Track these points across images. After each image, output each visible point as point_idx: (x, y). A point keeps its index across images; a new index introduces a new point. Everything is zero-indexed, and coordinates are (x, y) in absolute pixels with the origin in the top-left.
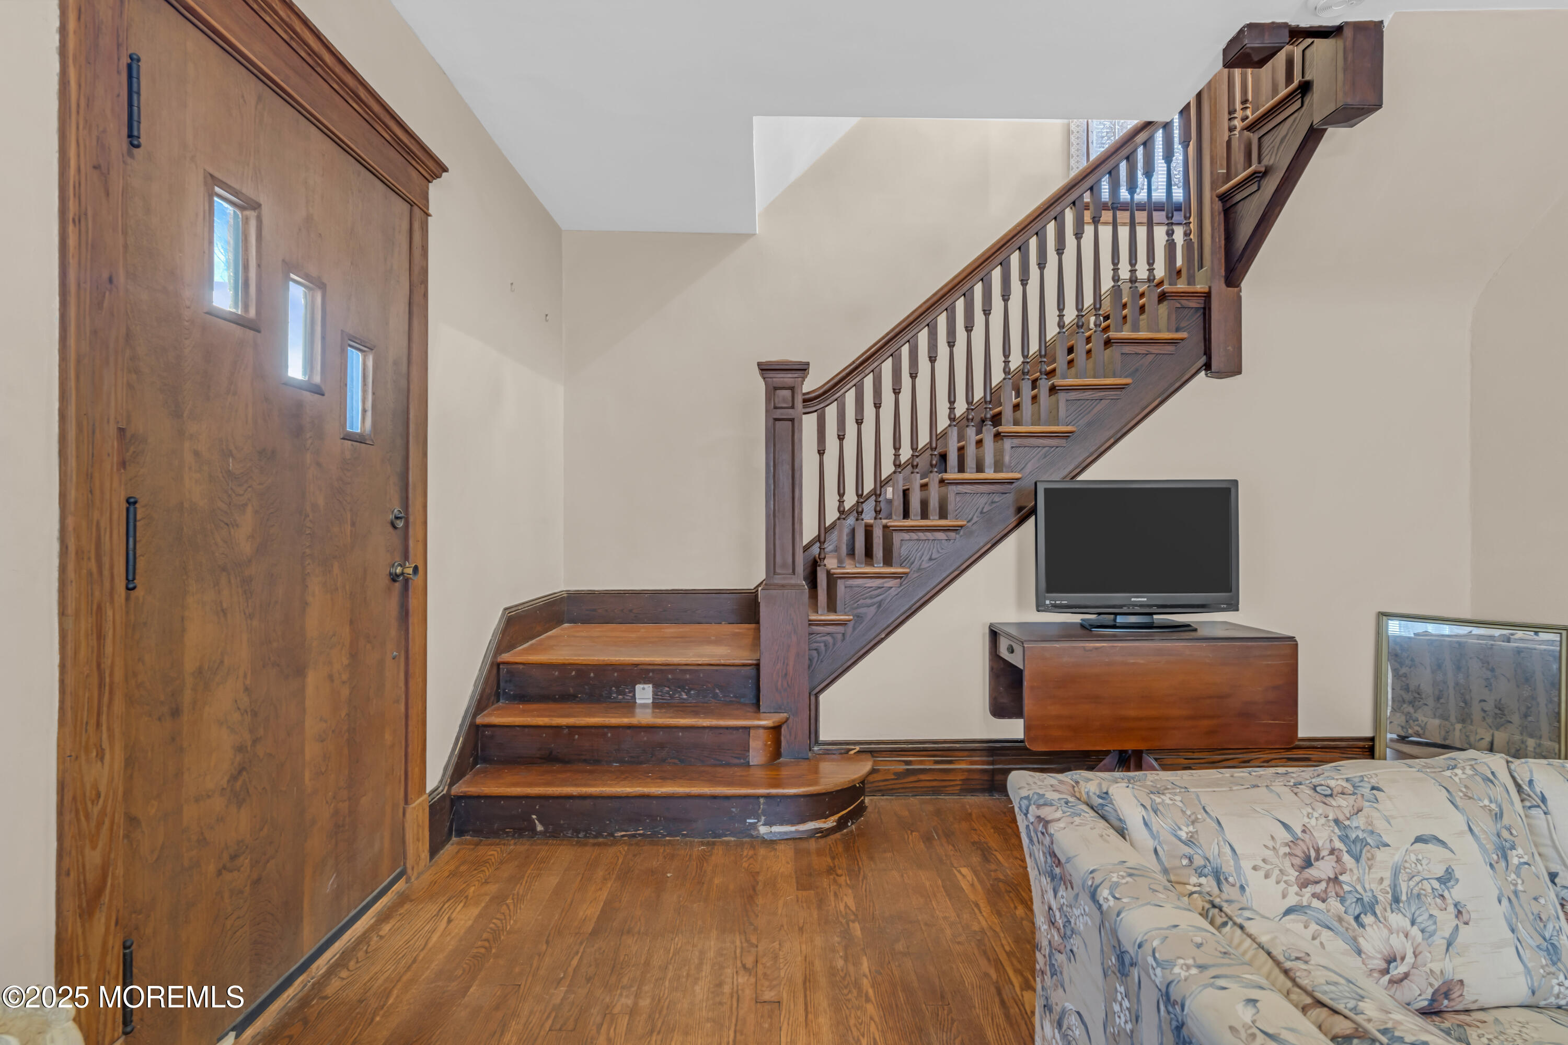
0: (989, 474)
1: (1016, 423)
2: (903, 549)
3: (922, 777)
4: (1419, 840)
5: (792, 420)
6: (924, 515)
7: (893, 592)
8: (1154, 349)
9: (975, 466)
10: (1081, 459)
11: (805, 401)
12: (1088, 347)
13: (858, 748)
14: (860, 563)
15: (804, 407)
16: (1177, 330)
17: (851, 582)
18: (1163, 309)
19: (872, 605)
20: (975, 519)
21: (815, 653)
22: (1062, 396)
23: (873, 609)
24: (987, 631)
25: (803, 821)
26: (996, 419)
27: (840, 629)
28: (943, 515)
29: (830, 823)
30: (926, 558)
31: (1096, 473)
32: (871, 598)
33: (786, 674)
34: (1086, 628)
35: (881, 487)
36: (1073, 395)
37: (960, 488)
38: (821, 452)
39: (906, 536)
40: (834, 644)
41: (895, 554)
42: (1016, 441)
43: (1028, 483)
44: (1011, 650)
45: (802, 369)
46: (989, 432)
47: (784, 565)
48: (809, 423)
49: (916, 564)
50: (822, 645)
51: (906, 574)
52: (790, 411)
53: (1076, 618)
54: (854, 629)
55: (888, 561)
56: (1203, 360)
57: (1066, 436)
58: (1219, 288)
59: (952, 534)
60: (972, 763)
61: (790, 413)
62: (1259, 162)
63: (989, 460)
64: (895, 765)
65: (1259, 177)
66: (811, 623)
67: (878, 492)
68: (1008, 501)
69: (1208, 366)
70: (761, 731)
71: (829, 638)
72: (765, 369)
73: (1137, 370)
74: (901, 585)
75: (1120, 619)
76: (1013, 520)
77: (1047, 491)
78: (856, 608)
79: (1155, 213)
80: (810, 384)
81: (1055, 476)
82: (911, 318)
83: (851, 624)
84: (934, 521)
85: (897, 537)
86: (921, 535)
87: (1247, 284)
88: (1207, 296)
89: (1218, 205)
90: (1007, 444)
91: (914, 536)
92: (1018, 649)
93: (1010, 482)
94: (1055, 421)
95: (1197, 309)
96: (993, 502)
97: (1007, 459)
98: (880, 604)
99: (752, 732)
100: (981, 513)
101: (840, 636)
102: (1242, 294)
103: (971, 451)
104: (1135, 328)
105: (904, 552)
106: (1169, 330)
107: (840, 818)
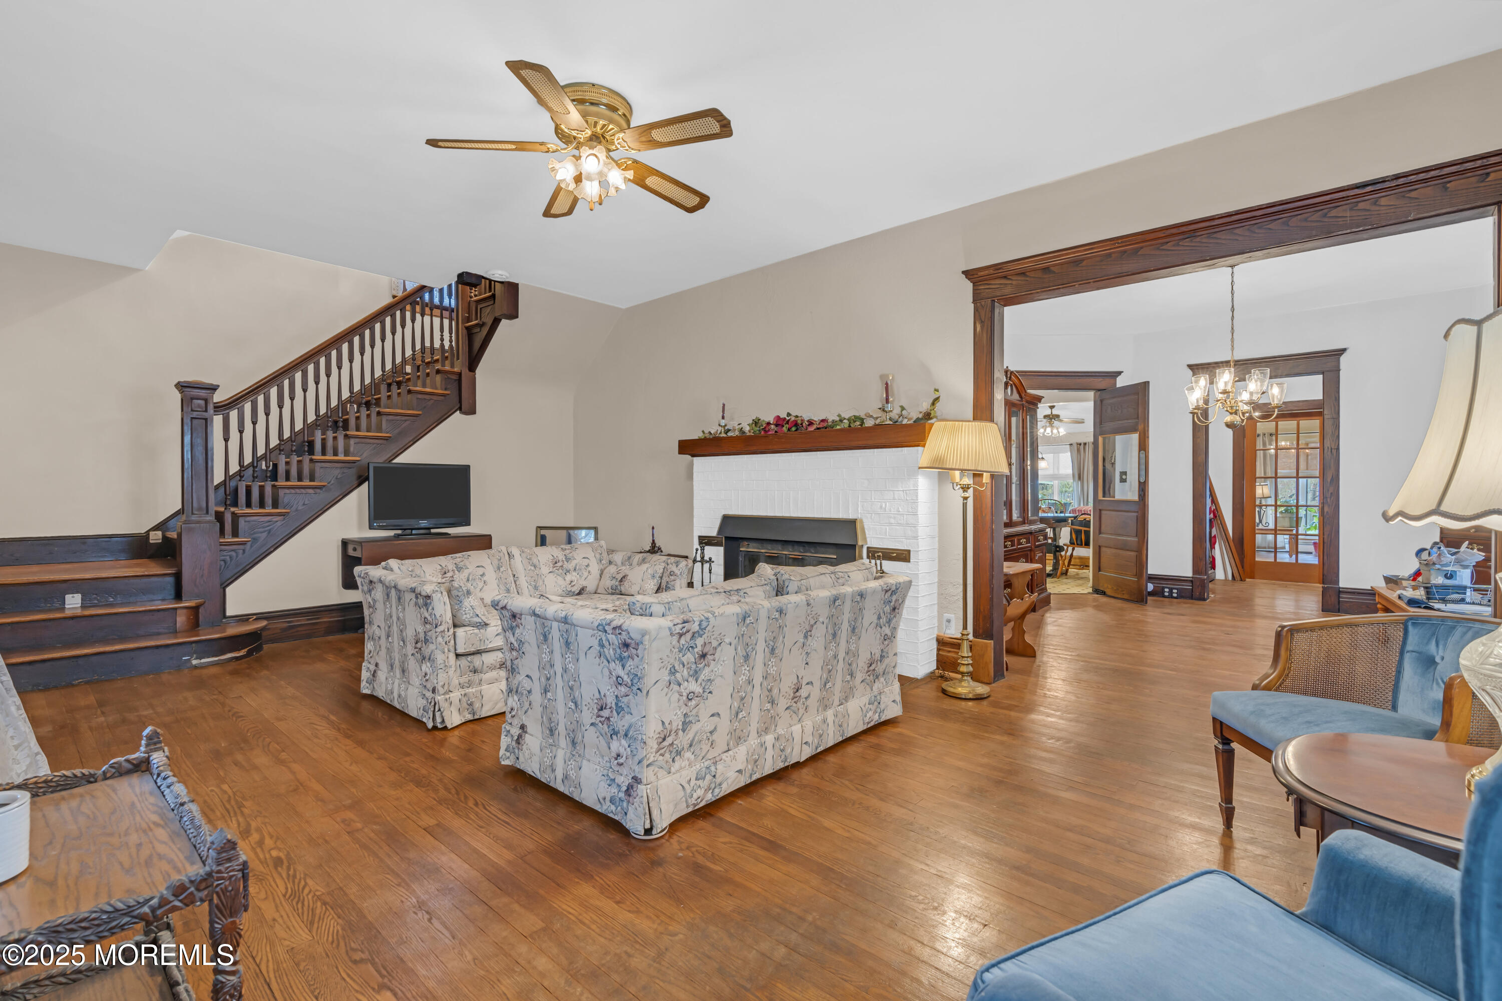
0: (341, 457)
1: (358, 429)
2: (286, 498)
3: (299, 629)
4: (478, 567)
5: (206, 420)
6: (300, 479)
7: (279, 524)
8: (435, 398)
9: (332, 452)
10: (395, 451)
11: (215, 407)
12: (399, 391)
13: (255, 617)
14: (256, 507)
15: (215, 411)
16: (446, 389)
17: (248, 519)
18: (438, 378)
19: (264, 532)
20: (332, 482)
21: (222, 563)
22: (384, 418)
23: (265, 534)
24: (340, 543)
25: (223, 653)
26: (346, 426)
27: (242, 547)
28: (312, 479)
29: (242, 653)
30: (301, 503)
31: (404, 458)
32: (263, 527)
33: (202, 575)
34: (397, 537)
35: (257, 461)
36: (391, 417)
37: (323, 464)
38: (226, 440)
39: (287, 491)
40: (237, 556)
41: (280, 501)
42: (357, 440)
43: (365, 462)
44: (355, 550)
45: (214, 388)
46: (340, 435)
47: (200, 509)
48: (218, 420)
49: (294, 508)
50: (228, 557)
51: (288, 513)
52: (204, 413)
53: (391, 533)
54: (251, 546)
55: (275, 505)
56: (459, 406)
57: (386, 439)
58: (465, 372)
59: (318, 491)
60: (331, 618)
61: (205, 415)
62: (480, 320)
63: (341, 448)
64: (281, 624)
65: (481, 325)
66: (221, 544)
67: (255, 465)
68: (352, 473)
69: (460, 409)
70: (185, 611)
71: (233, 554)
72: (182, 387)
73: (425, 407)
74: (284, 519)
75: (414, 532)
76: (356, 483)
77: (375, 468)
78: (253, 534)
79: (444, 312)
80: (218, 397)
81: (380, 459)
82: (291, 366)
83: (249, 544)
84: (306, 483)
85: (281, 493)
86: (298, 491)
87: (479, 371)
88: (460, 374)
89: (465, 331)
90: (352, 441)
91: (293, 491)
92: (359, 549)
93: (354, 462)
94: (379, 429)
95: (456, 380)
96: (343, 473)
97: (352, 449)
98: (269, 531)
99: (179, 611)
100: (336, 478)
101: (241, 551)
102: (477, 376)
103: (330, 443)
104: (424, 386)
105: (286, 500)
106: (442, 389)
107: (248, 650)
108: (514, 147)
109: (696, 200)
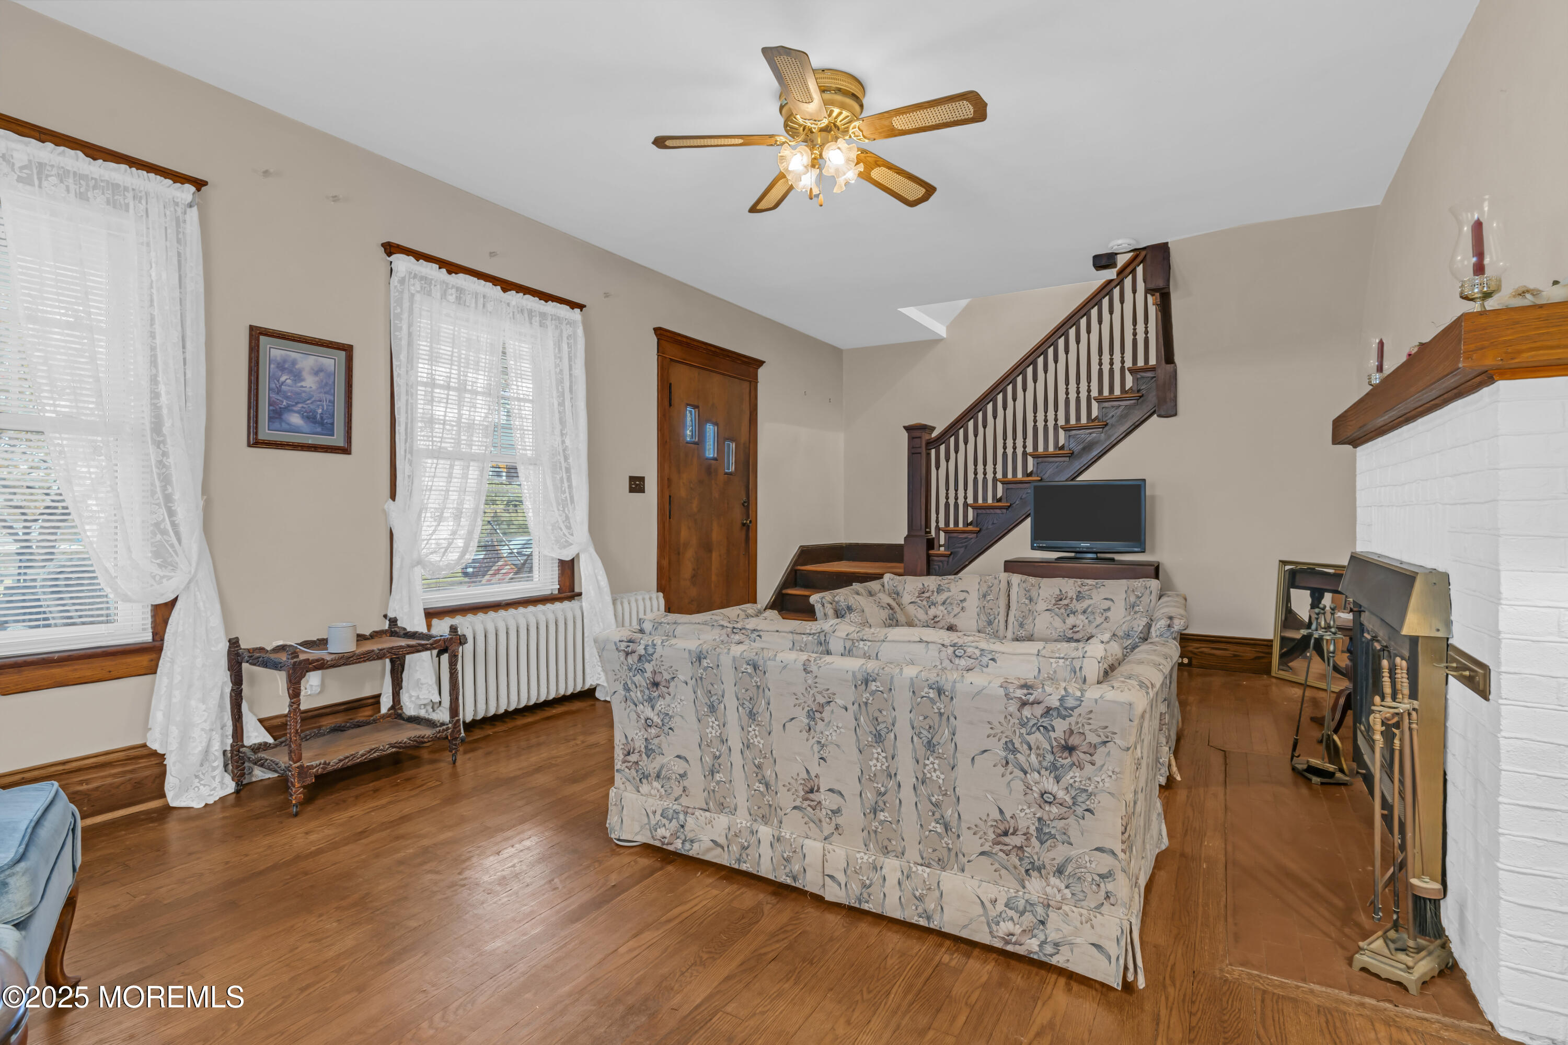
108: (740, 141)
109: (921, 191)
